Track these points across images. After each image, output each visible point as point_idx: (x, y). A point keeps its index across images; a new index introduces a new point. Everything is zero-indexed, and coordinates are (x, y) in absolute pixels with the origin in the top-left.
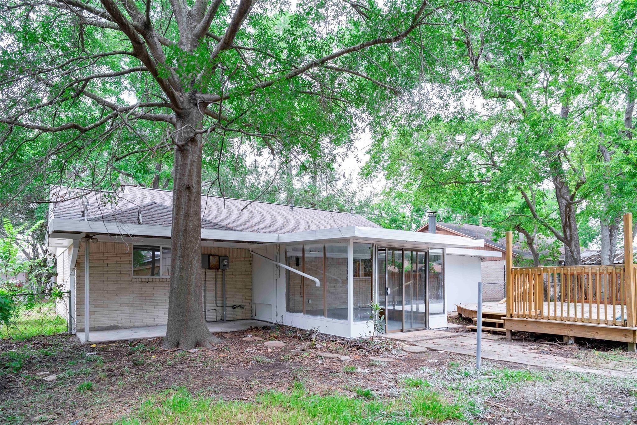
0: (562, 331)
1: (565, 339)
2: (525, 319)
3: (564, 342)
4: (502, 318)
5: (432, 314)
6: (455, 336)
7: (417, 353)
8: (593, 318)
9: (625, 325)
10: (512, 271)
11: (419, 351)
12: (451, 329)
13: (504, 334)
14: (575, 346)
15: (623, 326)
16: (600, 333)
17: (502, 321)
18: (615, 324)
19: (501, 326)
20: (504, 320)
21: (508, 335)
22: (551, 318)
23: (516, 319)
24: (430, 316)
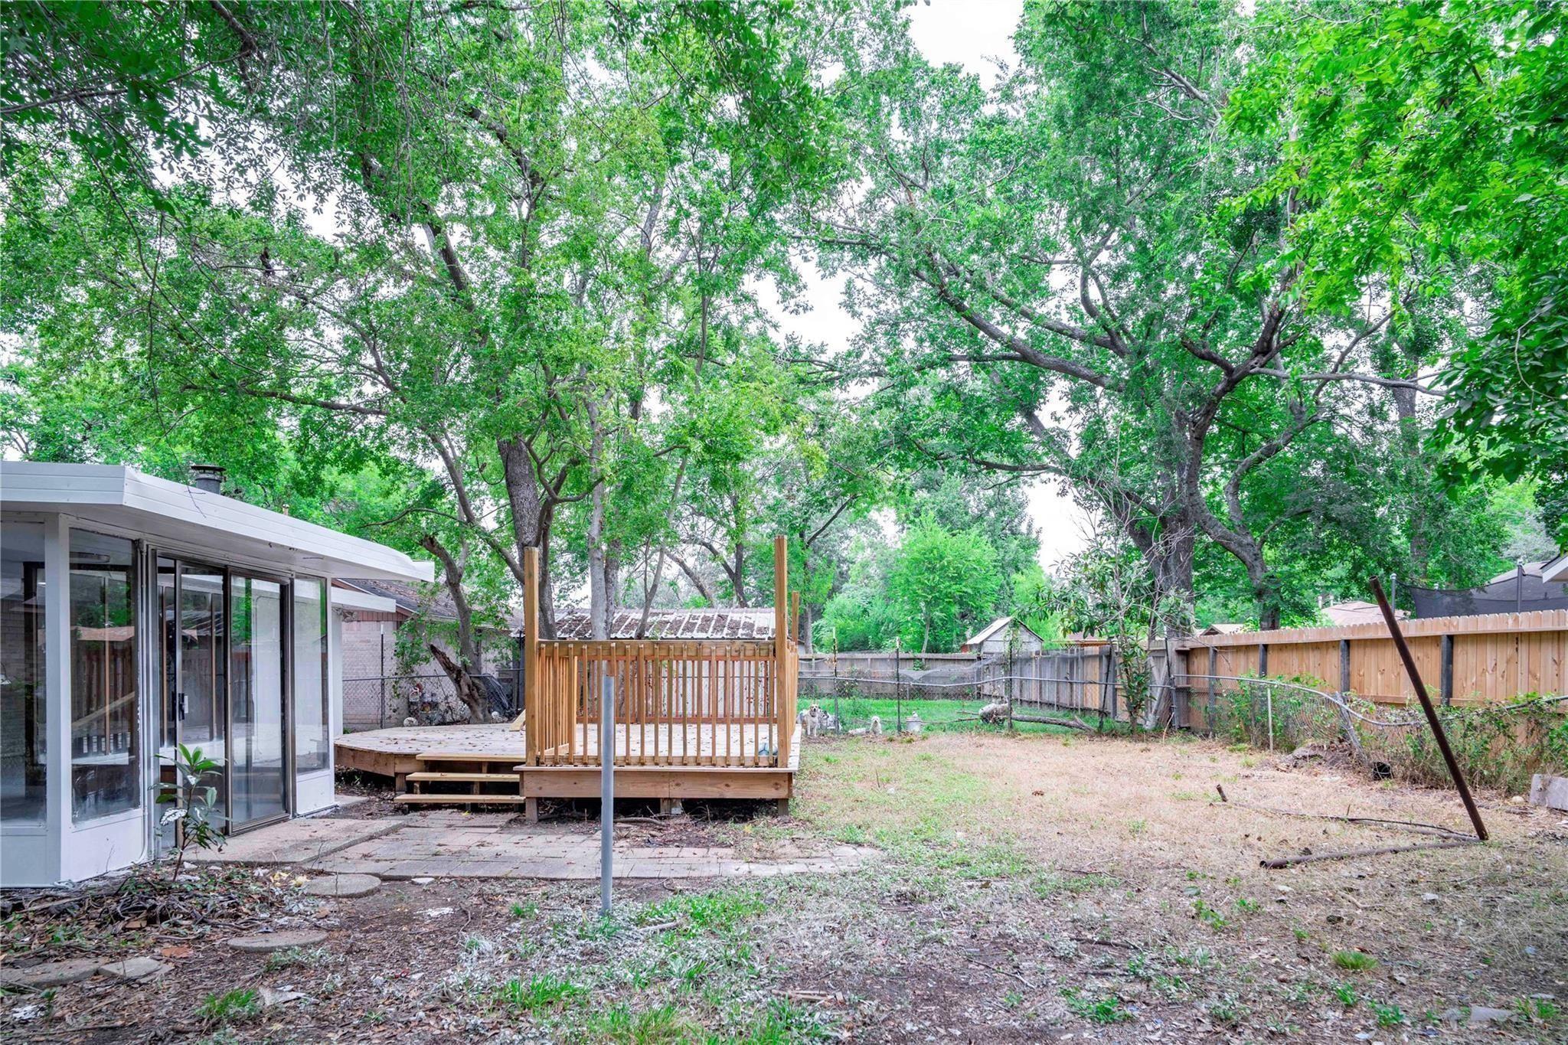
0: (659, 788)
1: (664, 806)
2: (571, 768)
3: (663, 814)
4: (516, 768)
5: (305, 770)
6: (395, 830)
7: (359, 896)
8: (703, 754)
9: (775, 764)
10: (540, 649)
11: (363, 890)
12: (346, 808)
13: (521, 808)
14: (686, 819)
15: (771, 766)
16: (733, 785)
17: (516, 777)
18: (757, 765)
19: (513, 788)
20: (521, 773)
21: (531, 812)
22: (633, 761)
23: (549, 768)
24: (299, 778)
